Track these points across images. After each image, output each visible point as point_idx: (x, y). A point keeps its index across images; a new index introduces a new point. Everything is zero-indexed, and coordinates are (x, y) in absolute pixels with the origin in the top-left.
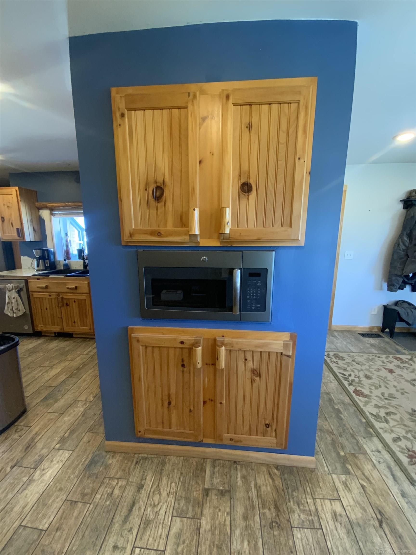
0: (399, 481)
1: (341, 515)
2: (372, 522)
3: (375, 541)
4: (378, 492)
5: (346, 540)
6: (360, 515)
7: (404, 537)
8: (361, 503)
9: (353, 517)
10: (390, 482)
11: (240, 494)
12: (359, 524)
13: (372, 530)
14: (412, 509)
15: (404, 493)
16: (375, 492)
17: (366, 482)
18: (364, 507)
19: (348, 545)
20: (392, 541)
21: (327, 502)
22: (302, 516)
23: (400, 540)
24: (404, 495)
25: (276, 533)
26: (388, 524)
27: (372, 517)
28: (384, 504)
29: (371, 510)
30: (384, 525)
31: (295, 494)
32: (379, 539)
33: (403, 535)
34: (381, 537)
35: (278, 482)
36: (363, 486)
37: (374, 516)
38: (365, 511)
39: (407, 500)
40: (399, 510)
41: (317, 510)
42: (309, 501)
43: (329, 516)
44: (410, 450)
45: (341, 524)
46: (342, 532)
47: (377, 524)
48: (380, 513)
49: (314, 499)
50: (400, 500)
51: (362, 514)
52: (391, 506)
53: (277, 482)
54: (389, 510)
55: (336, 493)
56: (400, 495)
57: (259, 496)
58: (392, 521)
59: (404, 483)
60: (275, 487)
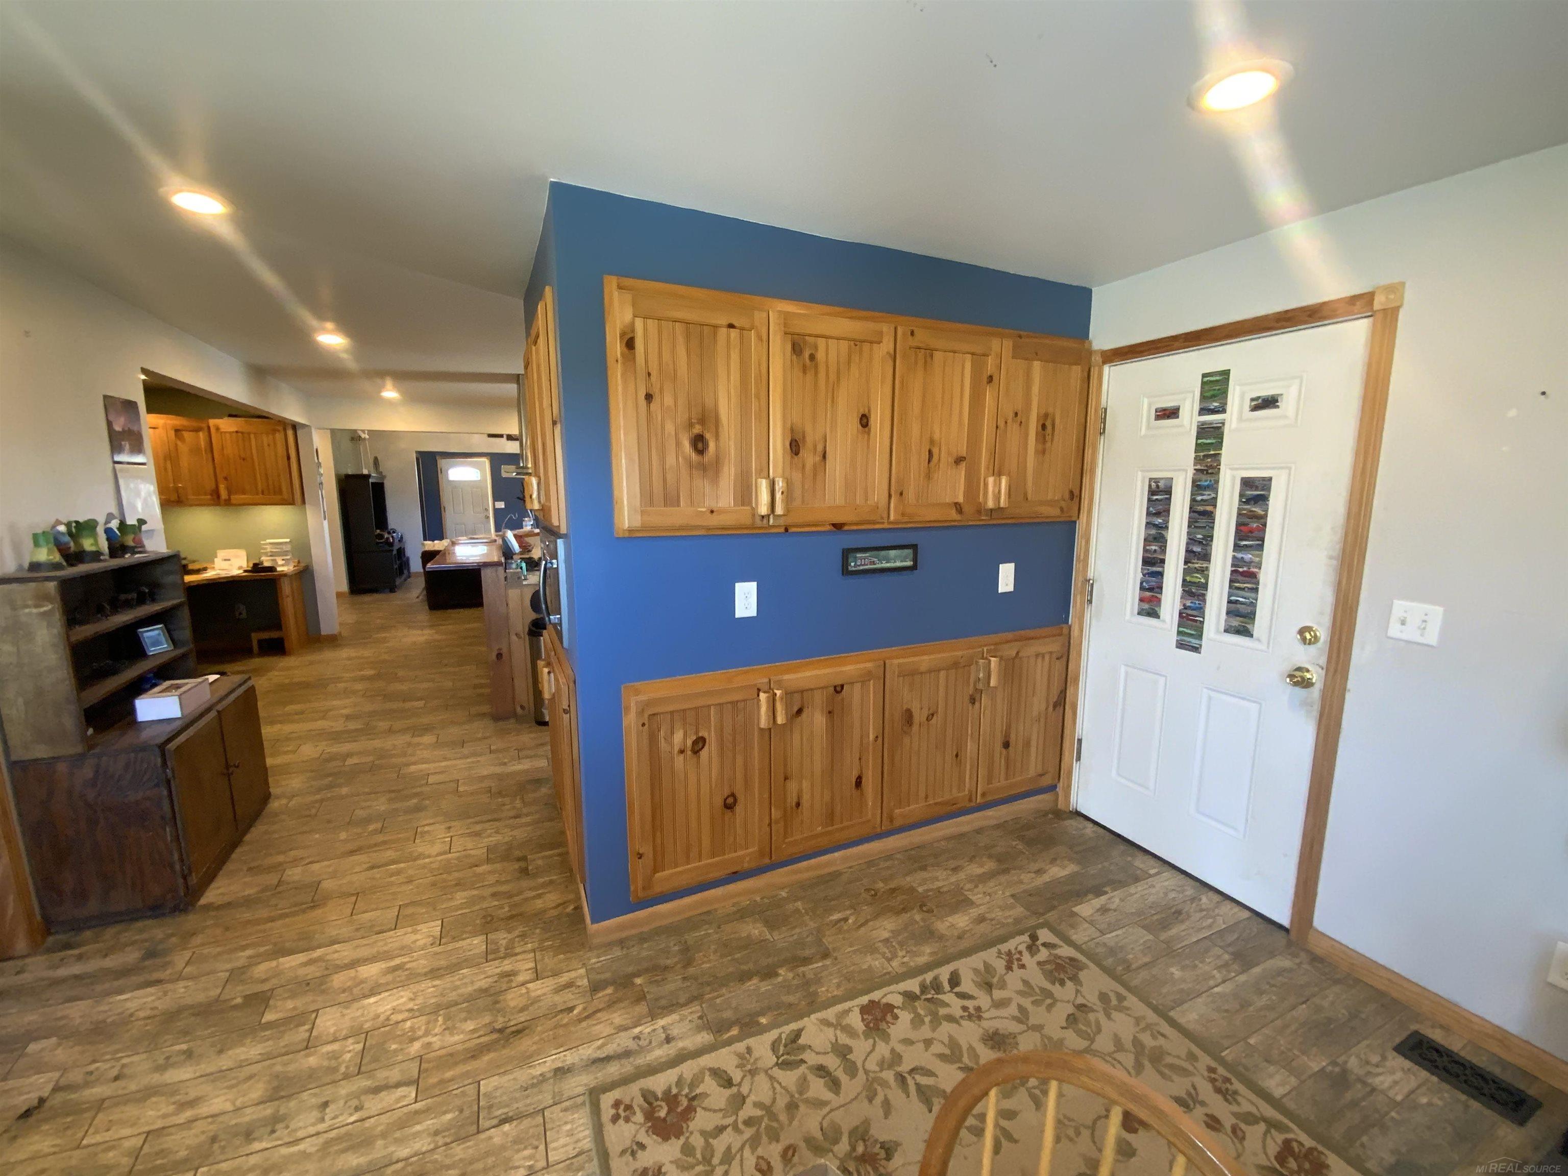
0: (593, 1068)
1: (511, 981)
2: (501, 1020)
3: (469, 1022)
4: (561, 1031)
5: (470, 989)
6: (512, 1004)
7: (474, 1062)
8: (536, 1006)
9: (509, 996)
10: (588, 1052)
11: (525, 883)
12: (497, 1002)
13: (487, 1019)
14: (530, 1082)
15: (565, 1073)
16: (561, 1026)
17: (580, 1013)
18: (527, 1009)
19: (462, 991)
20: (467, 1045)
21: (532, 965)
22: (504, 942)
23: (469, 1055)
24: (561, 1072)
25: (478, 922)
26: (496, 1041)
27: (510, 1020)
28: (537, 1038)
29: (523, 1019)
30: (495, 1036)
31: (538, 931)
32: (472, 1028)
33: (478, 1061)
34: (474, 1031)
35: (554, 913)
36: (571, 1009)
37: (512, 1023)
38: (522, 1010)
39: (548, 1075)
40: (526, 1060)
41: (516, 954)
42: (530, 945)
43: (508, 968)
44: (695, 1103)
45: (496, 982)
46: (483, 984)
47: (498, 1026)
48: (519, 1032)
49: (534, 951)
50: (547, 1064)
51: (514, 1008)
52: (535, 1047)
53: (552, 911)
54: (526, 1044)
55: (550, 974)
56: (560, 1065)
57: (526, 900)
58: (504, 1047)
59: (591, 1077)
60: (545, 911)
